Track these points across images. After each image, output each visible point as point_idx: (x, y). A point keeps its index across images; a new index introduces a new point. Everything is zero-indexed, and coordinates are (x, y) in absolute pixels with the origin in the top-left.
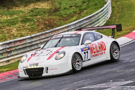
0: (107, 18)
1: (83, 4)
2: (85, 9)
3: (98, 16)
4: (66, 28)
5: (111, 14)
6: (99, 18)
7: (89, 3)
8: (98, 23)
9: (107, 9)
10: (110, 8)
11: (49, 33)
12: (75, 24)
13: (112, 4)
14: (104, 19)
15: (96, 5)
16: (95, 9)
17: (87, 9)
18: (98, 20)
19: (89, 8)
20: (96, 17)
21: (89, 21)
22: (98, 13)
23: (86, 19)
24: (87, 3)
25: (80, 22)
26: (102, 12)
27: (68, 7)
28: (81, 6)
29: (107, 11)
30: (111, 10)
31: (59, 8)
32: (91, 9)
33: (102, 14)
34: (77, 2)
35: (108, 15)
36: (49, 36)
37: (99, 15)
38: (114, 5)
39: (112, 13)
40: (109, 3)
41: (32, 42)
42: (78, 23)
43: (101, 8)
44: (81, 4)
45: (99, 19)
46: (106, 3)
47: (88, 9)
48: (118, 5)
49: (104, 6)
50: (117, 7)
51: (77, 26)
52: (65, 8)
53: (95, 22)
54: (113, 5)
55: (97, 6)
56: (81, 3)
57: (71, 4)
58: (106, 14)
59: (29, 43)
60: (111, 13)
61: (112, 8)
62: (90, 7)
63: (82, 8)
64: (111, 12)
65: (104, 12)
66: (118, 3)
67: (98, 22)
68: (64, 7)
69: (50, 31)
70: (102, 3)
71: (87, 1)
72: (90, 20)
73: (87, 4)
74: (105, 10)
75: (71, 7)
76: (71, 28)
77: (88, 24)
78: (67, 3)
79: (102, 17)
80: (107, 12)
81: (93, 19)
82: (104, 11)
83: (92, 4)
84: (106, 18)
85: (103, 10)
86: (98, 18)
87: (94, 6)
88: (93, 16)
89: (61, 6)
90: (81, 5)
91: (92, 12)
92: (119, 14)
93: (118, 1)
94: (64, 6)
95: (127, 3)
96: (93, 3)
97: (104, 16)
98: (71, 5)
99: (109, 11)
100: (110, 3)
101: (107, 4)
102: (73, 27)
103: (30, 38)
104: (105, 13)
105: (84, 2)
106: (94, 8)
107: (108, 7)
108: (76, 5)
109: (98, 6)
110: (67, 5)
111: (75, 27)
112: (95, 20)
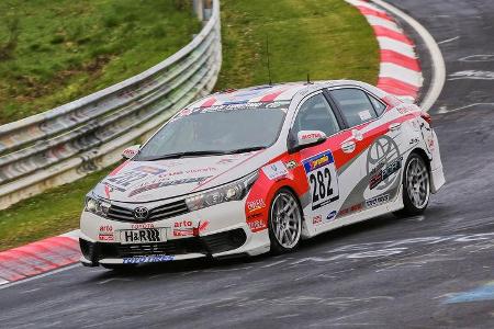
0: (205, 87)
1: (108, 32)
2: (117, 51)
3: (166, 80)
4: (38, 129)
5: (221, 73)
6: (173, 87)
7: (131, 27)
8: (170, 107)
9: (205, 53)
10: (218, 47)
12: (76, 111)
13: (222, 31)
14: (191, 91)
15: (160, 34)
16: (157, 50)
17: (125, 51)
18: (166, 96)
19: (131, 48)
20: (161, 83)
21: (131, 98)
22: (167, 69)
23: (120, 93)
24: (125, 25)
25: (95, 103)
26: (185, 66)
27: (45, 42)
28: (98, 40)
29: (203, 60)
30: (219, 57)
31: (11, 46)
32: (139, 51)
33: (184, 72)
34: (83, 23)
35: (208, 78)
37: (171, 76)
38: (233, 36)
39: (223, 67)
40: (213, 30)
42: (84, 107)
43: (180, 46)
44: (100, 31)
45: (173, 91)
46: (199, 28)
47: (129, 52)
48: (246, 38)
49: (191, 41)
50: (244, 44)
51: (80, 120)
52: (35, 48)
53: (153, 103)
54: (228, 38)
55: (162, 42)
56: (100, 28)
57: (60, 28)
58: (198, 71)
60: (219, 69)
61: (223, 50)
62: (135, 44)
63: (105, 46)
64: (220, 64)
65: (191, 66)
66: (249, 29)
67: (169, 104)
68: (29, 41)
70: (184, 27)
71: (125, 20)
72: (136, 96)
73: (126, 32)
74: (196, 55)
75: (59, 41)
76: (55, 130)
77: (127, 112)
78: (41, 28)
79: (184, 83)
80: (204, 65)
81: (146, 91)
82: (190, 62)
83: (146, 33)
84: (200, 87)
85: (188, 55)
86: (168, 90)
87: (152, 41)
88: (149, 79)
89: (16, 39)
90: (99, 36)
91: (144, 62)
92: (252, 74)
93: (247, 22)
94: (32, 36)
95: (285, 30)
96: (149, 28)
97: (189, 79)
98: (57, 34)
99: (211, 60)
100: (218, 27)
101: (205, 31)
102: (66, 126)
104: (198, 66)
105: (111, 24)
106: (154, 47)
107: (208, 43)
108: (78, 33)
109: (170, 39)
110: (42, 36)
111: (74, 123)
112: (157, 97)
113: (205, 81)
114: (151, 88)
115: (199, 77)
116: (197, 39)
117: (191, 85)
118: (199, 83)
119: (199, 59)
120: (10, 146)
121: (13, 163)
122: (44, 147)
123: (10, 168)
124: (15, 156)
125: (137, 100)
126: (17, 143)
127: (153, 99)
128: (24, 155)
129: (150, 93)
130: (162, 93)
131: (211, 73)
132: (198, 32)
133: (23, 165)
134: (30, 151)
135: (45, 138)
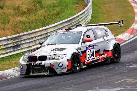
0: (88, 21)
3: (78, 19)
6: (80, 21)
9: (88, 12)
10: (91, 11)
11: (27, 35)
12: (55, 26)
14: (84, 22)
21: (69, 23)
22: (78, 16)
23: (66, 22)
25: (60, 24)
33: (83, 17)
36: (26, 38)
40: (90, 6)
41: (8, 44)
42: (57, 25)
51: (56, 29)
58: (86, 17)
59: (5, 45)
69: (27, 33)
72: (70, 23)
74: (86, 13)
76: (50, 31)
80: (88, 15)
81: (73, 22)
82: (84, 14)
85: (84, 12)
88: (74, 18)
97: (84, 19)
99: (90, 14)
101: (88, 6)
102: (52, 30)
103: (6, 40)
107: (89, 9)
111: (54, 30)
112: (76, 23)
113: (88, 20)
114: (74, 21)
115: (86, 18)
116: (86, 8)
117: (84, 20)
118: (86, 20)
119: (87, 14)
120: (38, 35)
121: (38, 39)
122: (47, 36)
123: (37, 41)
124: (39, 38)
125: (70, 24)
126: (40, 34)
127: (75, 24)
128: (41, 38)
129: (74, 22)
130: (77, 22)
131: (89, 17)
132: (86, 6)
133: (41, 40)
134: (43, 36)
135: (47, 33)
